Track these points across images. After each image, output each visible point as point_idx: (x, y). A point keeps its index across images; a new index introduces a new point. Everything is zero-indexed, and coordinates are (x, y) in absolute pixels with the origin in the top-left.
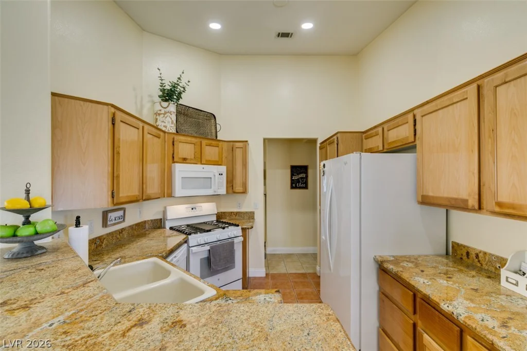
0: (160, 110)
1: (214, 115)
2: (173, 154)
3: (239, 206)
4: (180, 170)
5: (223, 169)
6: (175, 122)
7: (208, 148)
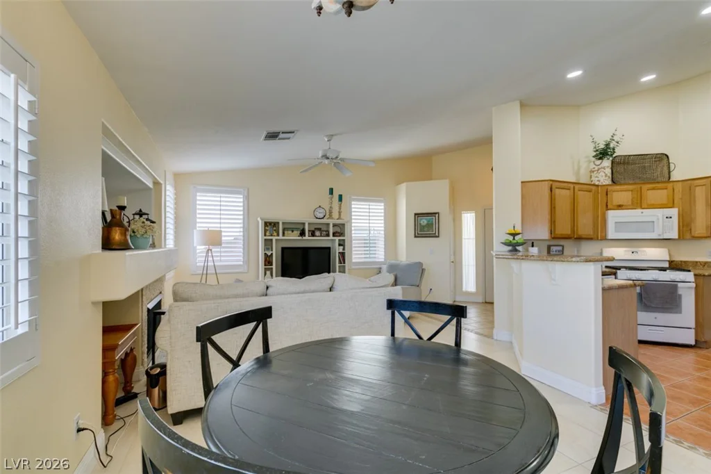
0: (594, 168)
1: (666, 155)
2: (607, 202)
4: (613, 216)
5: (674, 212)
7: (650, 192)
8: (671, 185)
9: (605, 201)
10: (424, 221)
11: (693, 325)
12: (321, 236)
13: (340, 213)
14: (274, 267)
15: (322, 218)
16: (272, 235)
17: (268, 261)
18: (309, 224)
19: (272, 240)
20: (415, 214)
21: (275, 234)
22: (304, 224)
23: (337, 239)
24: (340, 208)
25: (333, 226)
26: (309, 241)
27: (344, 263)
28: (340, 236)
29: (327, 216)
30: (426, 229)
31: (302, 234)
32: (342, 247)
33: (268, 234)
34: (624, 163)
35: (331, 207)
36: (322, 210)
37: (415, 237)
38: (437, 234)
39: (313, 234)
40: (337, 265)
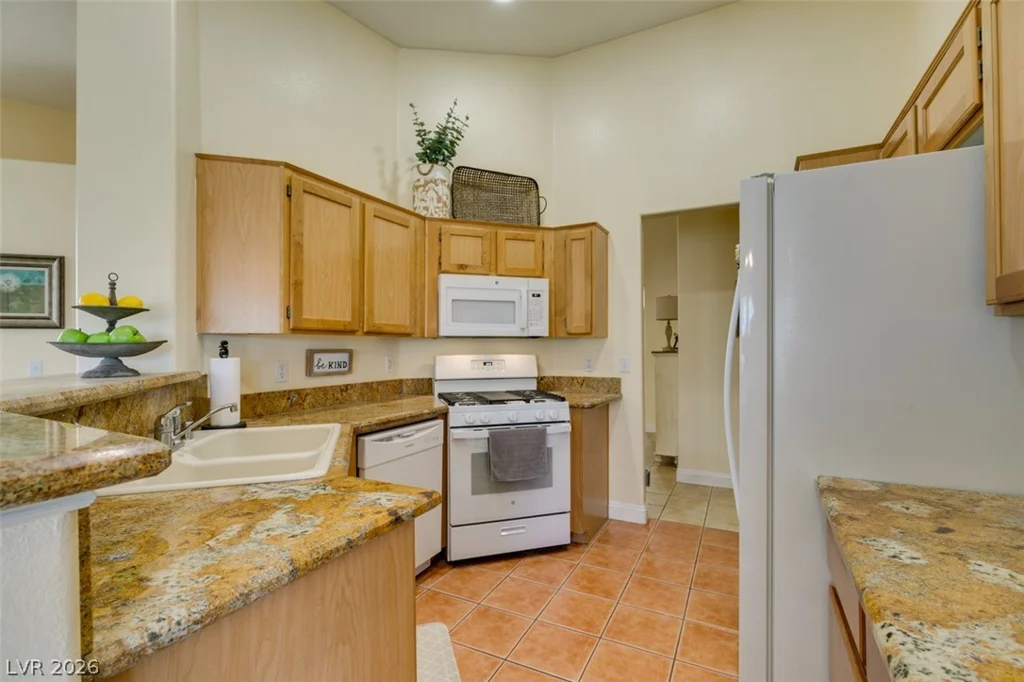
1: (535, 182)
2: (440, 258)
3: (590, 366)
4: (450, 286)
5: (542, 285)
6: (446, 199)
7: (510, 244)
8: (538, 235)
9: (437, 254)
10: (7, 280)
11: (567, 507)
30: (14, 304)
34: (474, 186)
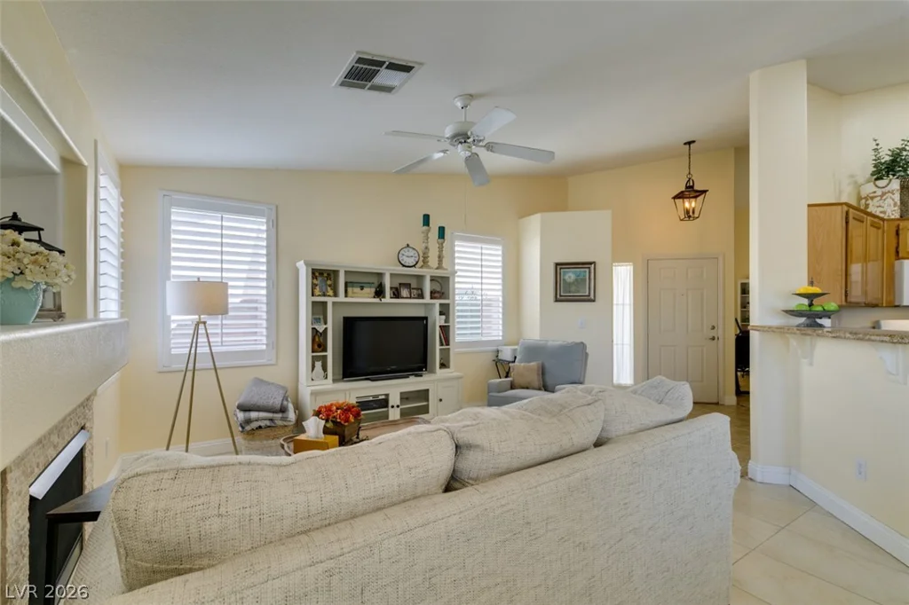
0: (875, 192)
2: (897, 248)
6: (899, 203)
9: (894, 245)
10: (570, 276)
12: (410, 298)
13: (440, 258)
14: (329, 353)
15: (414, 266)
16: (324, 295)
17: (318, 342)
18: (391, 275)
19: (326, 303)
20: (557, 264)
21: (331, 293)
22: (380, 275)
23: (437, 302)
24: (441, 249)
25: (431, 280)
26: (391, 307)
27: (448, 344)
28: (440, 298)
29: (420, 263)
30: (573, 288)
31: (380, 293)
32: (443, 317)
33: (317, 291)
35: (426, 248)
36: (412, 253)
37: (557, 300)
38: (592, 297)
39: (396, 294)
40: (438, 347)
